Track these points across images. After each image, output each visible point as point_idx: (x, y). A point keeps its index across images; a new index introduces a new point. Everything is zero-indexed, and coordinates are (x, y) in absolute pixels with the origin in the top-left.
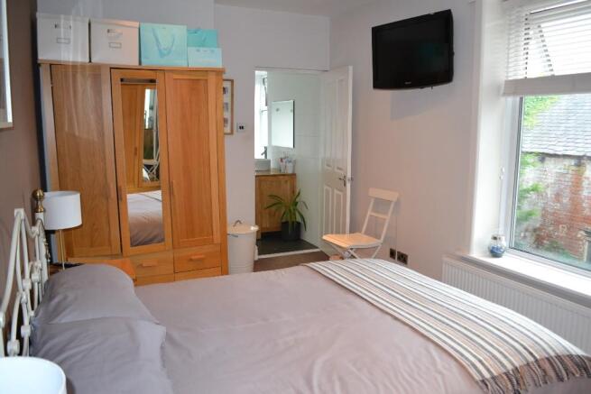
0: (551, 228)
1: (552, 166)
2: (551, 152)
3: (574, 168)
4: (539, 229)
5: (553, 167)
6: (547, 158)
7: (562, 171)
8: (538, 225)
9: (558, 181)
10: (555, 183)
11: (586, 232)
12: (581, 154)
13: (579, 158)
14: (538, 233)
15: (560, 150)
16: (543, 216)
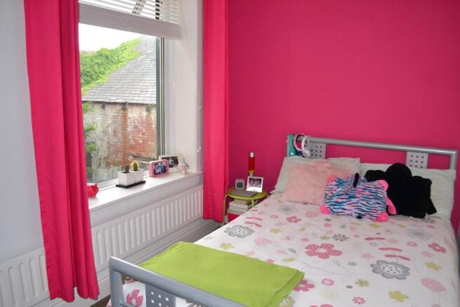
0: (114, 156)
1: (109, 111)
2: (108, 101)
3: (122, 111)
4: (107, 157)
5: (111, 112)
6: (106, 106)
7: (115, 114)
8: (106, 155)
9: (114, 122)
10: (112, 123)
11: (133, 156)
12: (124, 101)
13: (124, 104)
14: (107, 160)
15: (113, 99)
16: (108, 148)
